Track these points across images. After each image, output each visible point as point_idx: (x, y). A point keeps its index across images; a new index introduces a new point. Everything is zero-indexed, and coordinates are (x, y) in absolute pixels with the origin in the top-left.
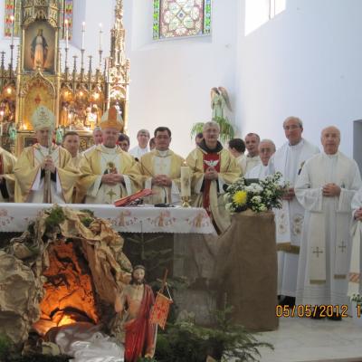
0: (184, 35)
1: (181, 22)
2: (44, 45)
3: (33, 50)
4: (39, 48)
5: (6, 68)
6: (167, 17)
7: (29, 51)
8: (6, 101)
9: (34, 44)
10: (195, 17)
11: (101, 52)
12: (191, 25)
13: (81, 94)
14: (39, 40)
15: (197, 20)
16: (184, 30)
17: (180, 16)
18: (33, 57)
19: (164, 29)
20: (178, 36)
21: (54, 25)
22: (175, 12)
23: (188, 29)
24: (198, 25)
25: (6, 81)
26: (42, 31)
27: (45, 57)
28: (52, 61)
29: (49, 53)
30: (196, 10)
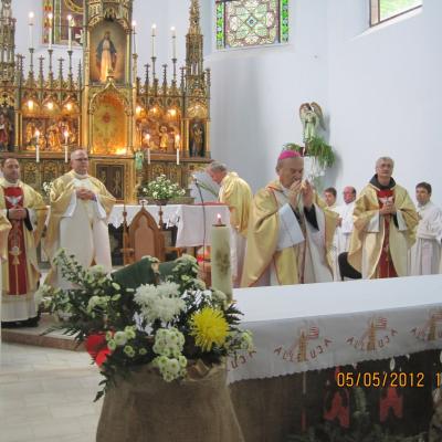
0: (255, 44)
1: (252, 29)
2: (112, 51)
3: (99, 57)
4: (106, 54)
5: (66, 79)
6: (234, 24)
7: (95, 58)
8: (65, 120)
9: (100, 50)
10: (269, 24)
11: (174, 60)
12: (264, 33)
13: (154, 110)
14: (106, 44)
15: (272, 27)
16: (255, 39)
17: (251, 22)
18: (99, 65)
19: (230, 38)
20: (248, 45)
21: (125, 25)
22: (244, 18)
23: (261, 38)
24: (273, 33)
25: (65, 96)
26: (108, 33)
27: (113, 65)
28: (122, 70)
29: (118, 61)
30: (269, 15)
